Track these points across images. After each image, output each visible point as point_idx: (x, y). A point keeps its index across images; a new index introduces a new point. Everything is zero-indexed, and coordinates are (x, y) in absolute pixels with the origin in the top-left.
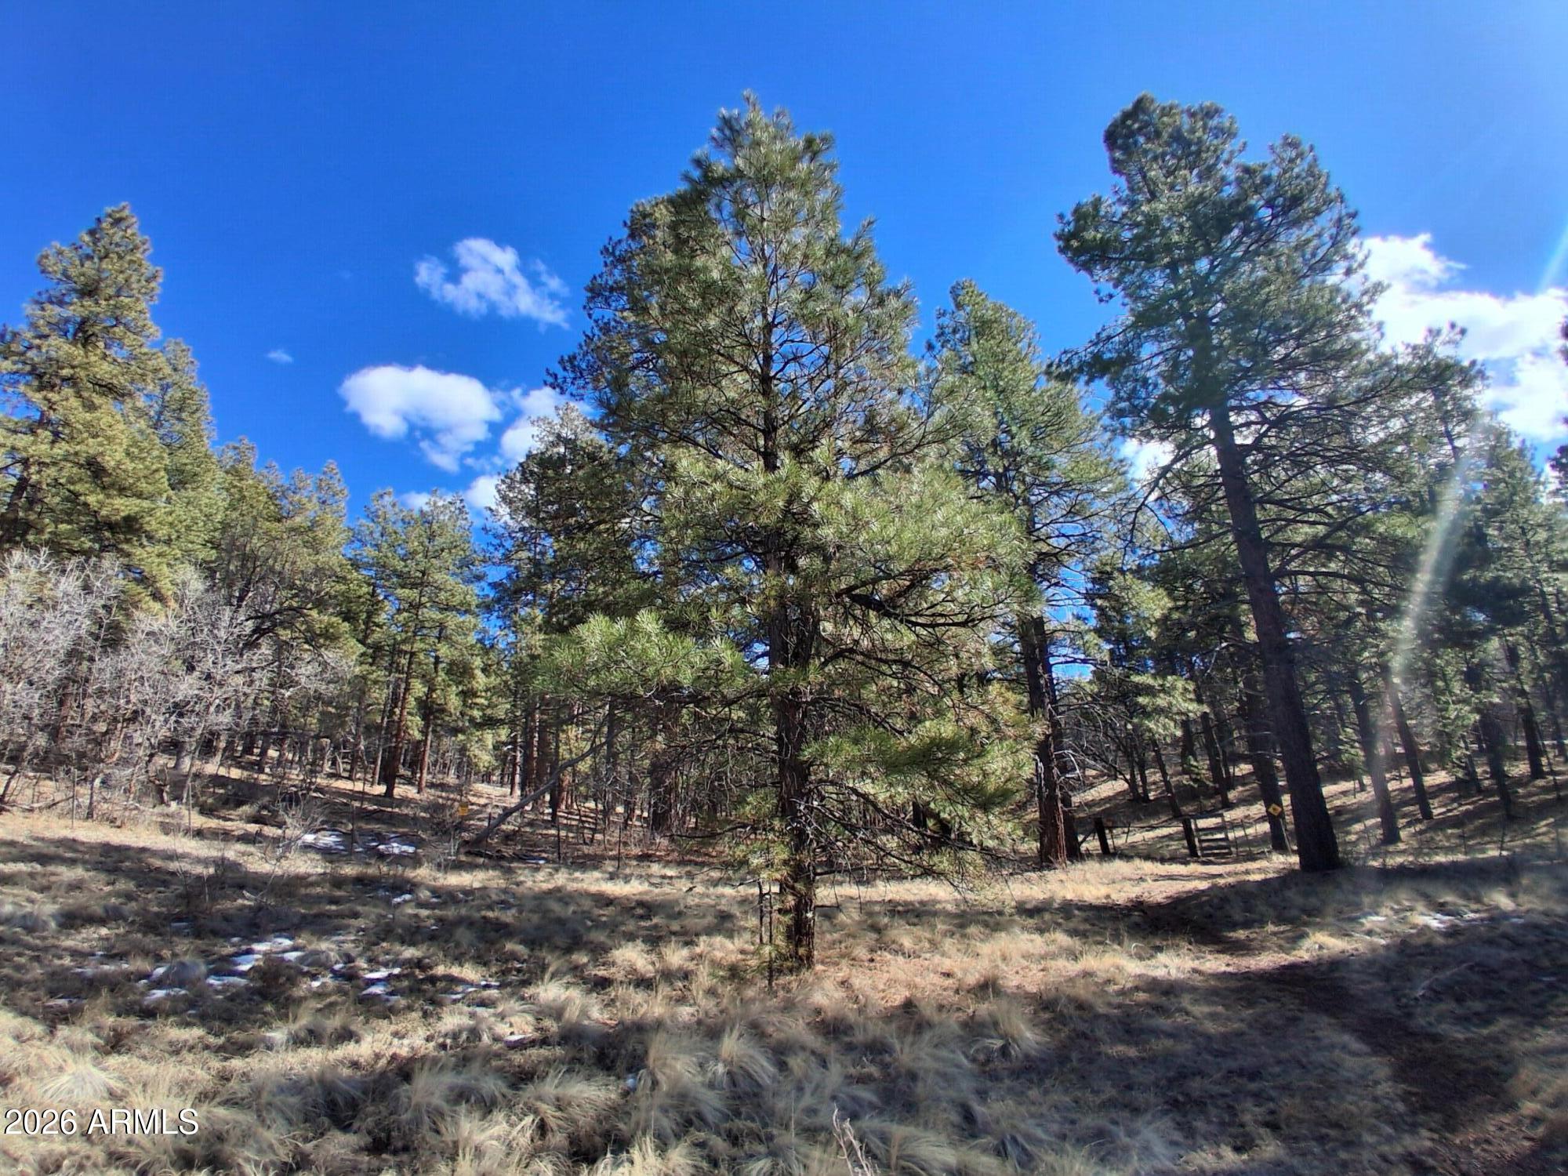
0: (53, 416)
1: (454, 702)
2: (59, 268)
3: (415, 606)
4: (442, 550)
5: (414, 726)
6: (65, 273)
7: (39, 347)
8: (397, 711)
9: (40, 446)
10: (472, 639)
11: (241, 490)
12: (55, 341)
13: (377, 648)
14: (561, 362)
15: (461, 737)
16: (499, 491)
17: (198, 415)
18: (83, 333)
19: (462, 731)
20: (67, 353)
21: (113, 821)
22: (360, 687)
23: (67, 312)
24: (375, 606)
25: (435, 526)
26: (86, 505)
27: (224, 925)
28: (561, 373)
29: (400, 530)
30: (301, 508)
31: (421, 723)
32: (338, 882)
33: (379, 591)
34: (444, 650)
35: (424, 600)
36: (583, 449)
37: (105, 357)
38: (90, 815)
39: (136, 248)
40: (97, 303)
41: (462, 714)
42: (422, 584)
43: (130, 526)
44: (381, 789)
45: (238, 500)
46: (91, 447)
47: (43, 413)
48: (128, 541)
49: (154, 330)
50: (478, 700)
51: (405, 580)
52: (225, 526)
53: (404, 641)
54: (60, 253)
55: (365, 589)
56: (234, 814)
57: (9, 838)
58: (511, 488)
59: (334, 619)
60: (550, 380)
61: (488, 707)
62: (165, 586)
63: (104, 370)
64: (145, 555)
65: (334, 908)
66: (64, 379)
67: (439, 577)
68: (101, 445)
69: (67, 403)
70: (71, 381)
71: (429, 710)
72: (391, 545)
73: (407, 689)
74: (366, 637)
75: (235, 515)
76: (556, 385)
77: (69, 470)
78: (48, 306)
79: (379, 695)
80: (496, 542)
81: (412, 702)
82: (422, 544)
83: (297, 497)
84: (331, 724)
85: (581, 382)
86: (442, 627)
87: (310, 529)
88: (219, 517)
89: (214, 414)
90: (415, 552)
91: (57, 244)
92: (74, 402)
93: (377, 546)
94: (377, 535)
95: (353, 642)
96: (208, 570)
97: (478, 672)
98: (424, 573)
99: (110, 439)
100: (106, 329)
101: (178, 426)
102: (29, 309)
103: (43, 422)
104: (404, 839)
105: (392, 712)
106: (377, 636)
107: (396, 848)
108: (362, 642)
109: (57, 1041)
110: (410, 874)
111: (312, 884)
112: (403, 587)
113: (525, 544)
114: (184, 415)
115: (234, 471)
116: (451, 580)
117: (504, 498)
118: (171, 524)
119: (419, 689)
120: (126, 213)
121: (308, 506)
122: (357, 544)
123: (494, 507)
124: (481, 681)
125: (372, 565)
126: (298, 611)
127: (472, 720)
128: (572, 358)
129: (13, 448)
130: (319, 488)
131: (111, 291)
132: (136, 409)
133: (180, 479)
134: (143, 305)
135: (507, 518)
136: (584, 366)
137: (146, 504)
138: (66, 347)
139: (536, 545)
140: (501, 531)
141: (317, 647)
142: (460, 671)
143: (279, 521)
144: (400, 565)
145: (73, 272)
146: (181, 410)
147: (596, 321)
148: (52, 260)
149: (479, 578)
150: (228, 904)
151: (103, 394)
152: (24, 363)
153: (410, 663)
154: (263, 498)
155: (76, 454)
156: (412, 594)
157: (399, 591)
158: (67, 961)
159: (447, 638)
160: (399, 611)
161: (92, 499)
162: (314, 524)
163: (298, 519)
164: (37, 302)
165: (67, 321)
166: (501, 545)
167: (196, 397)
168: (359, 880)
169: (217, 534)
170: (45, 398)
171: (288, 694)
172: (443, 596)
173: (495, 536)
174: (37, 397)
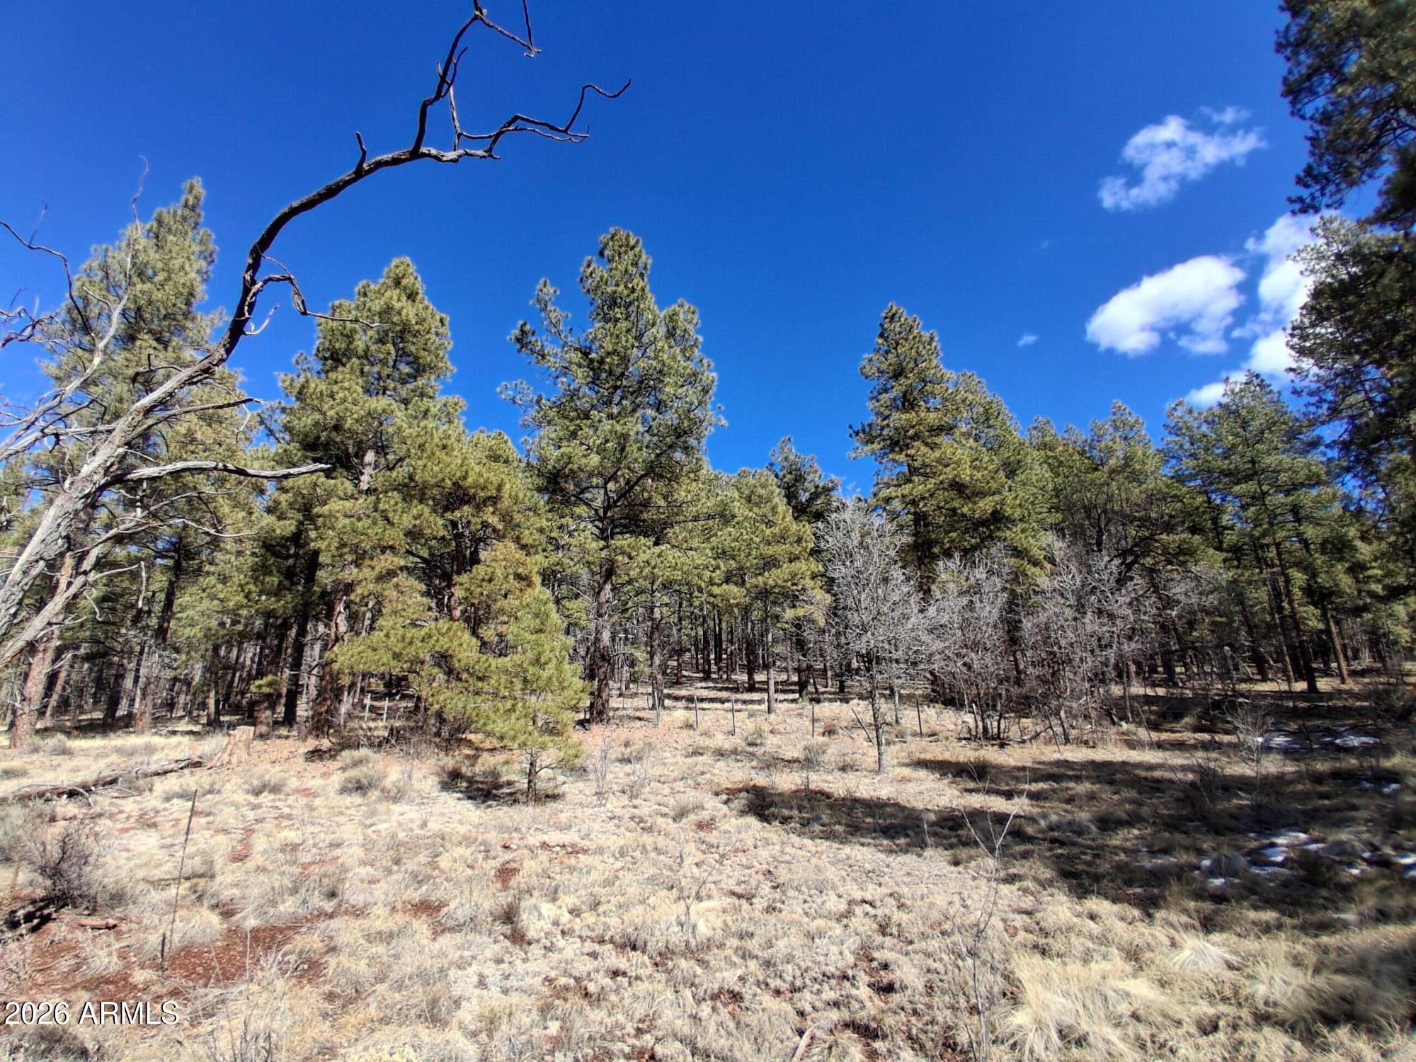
0: (916, 464)
1: (1346, 582)
2: (874, 370)
3: (1259, 498)
4: (1262, 433)
5: (1311, 618)
6: (879, 371)
7: (888, 425)
8: (1285, 604)
9: (919, 487)
10: (1336, 509)
11: (1055, 458)
12: (896, 415)
13: (1236, 550)
14: (1299, 181)
15: (1367, 616)
16: (1292, 347)
17: (1000, 417)
18: (907, 402)
19: (1365, 608)
20: (907, 420)
21: (1086, 743)
22: (1236, 592)
23: (892, 395)
24: (1217, 511)
25: (1244, 413)
26: (963, 515)
27: (1234, 823)
28: (1305, 193)
29: (1208, 432)
30: (1110, 451)
31: (1318, 612)
32: (1318, 778)
33: (1213, 496)
34: (1310, 531)
35: (1265, 488)
36: (1373, 254)
37: (928, 410)
38: (1067, 741)
39: (912, 327)
40: (907, 377)
41: (1360, 591)
42: (1255, 473)
43: (997, 519)
44: (1301, 686)
45: (1056, 466)
46: (949, 473)
47: (909, 465)
48: (999, 529)
49: (950, 374)
50: (1370, 572)
51: (1235, 476)
52: (1057, 491)
53: (1264, 535)
54: (870, 360)
55: (1200, 499)
56: (1178, 726)
57: (1020, 764)
58: (1304, 338)
59: (1184, 536)
60: (1297, 206)
61: (1385, 576)
62: (1038, 554)
63: (932, 418)
64: (1012, 534)
65: (1327, 802)
66: (912, 438)
67: (1271, 460)
68: (954, 469)
69: (920, 451)
70: (916, 437)
71: (1319, 596)
72: (1206, 450)
73: (1287, 581)
74: (1221, 542)
75: (1060, 480)
76: (1305, 207)
77: (941, 495)
78: (881, 397)
79: (1260, 596)
80: (1314, 399)
81: (1297, 593)
82: (1237, 435)
83: (1103, 444)
84: (1223, 633)
85: (1332, 188)
86: (1295, 510)
87: (1126, 465)
88: (1050, 486)
89: (1011, 411)
90: (1234, 446)
91: (866, 356)
92: (924, 449)
93: (1193, 456)
94: (1187, 446)
95: (1211, 551)
96: (1059, 530)
97: (1358, 543)
98: (1253, 462)
99: (958, 463)
100: (921, 391)
101: (992, 432)
102: (870, 405)
103: (913, 471)
104: (1357, 730)
105: (1280, 609)
106: (1230, 538)
107: (1354, 741)
108: (1219, 548)
109: (1158, 922)
110: (1387, 763)
111: (1291, 782)
112: (1237, 484)
113: (1349, 387)
114: (991, 422)
115: (1044, 446)
116: (1286, 459)
117: (1302, 352)
118: (1020, 505)
119: (1298, 577)
120: (895, 308)
121: (1115, 447)
122: (1173, 462)
123: (1294, 365)
124: (1365, 551)
125: (1197, 475)
126: (1151, 538)
127: (1373, 595)
128: (1309, 171)
129: (903, 496)
130: (1116, 428)
131: (912, 365)
132: (963, 434)
133: (1011, 469)
134: (935, 362)
135: (1315, 370)
136: (1325, 169)
137: (997, 498)
138: (903, 416)
139: (1362, 383)
140: (1314, 386)
141: (1183, 564)
142: (1338, 547)
143: (1096, 469)
144: (1225, 464)
145: (884, 367)
146: (988, 419)
147: (1312, 118)
148: (868, 367)
149: (1314, 444)
150: (1226, 805)
151: (937, 435)
152: (884, 440)
153: (1279, 554)
154: (1076, 457)
155: (941, 482)
156: (1251, 486)
157: (1237, 488)
158: (1123, 856)
159: (1309, 518)
160: (1244, 507)
161: (965, 510)
162: (1128, 460)
163: (1112, 462)
164: (872, 399)
165: (895, 399)
166: (1321, 401)
167: (994, 406)
168: (1336, 775)
169: (1055, 500)
170: (907, 455)
171: (1174, 613)
172: (1283, 477)
173: (1311, 394)
174: (902, 457)
